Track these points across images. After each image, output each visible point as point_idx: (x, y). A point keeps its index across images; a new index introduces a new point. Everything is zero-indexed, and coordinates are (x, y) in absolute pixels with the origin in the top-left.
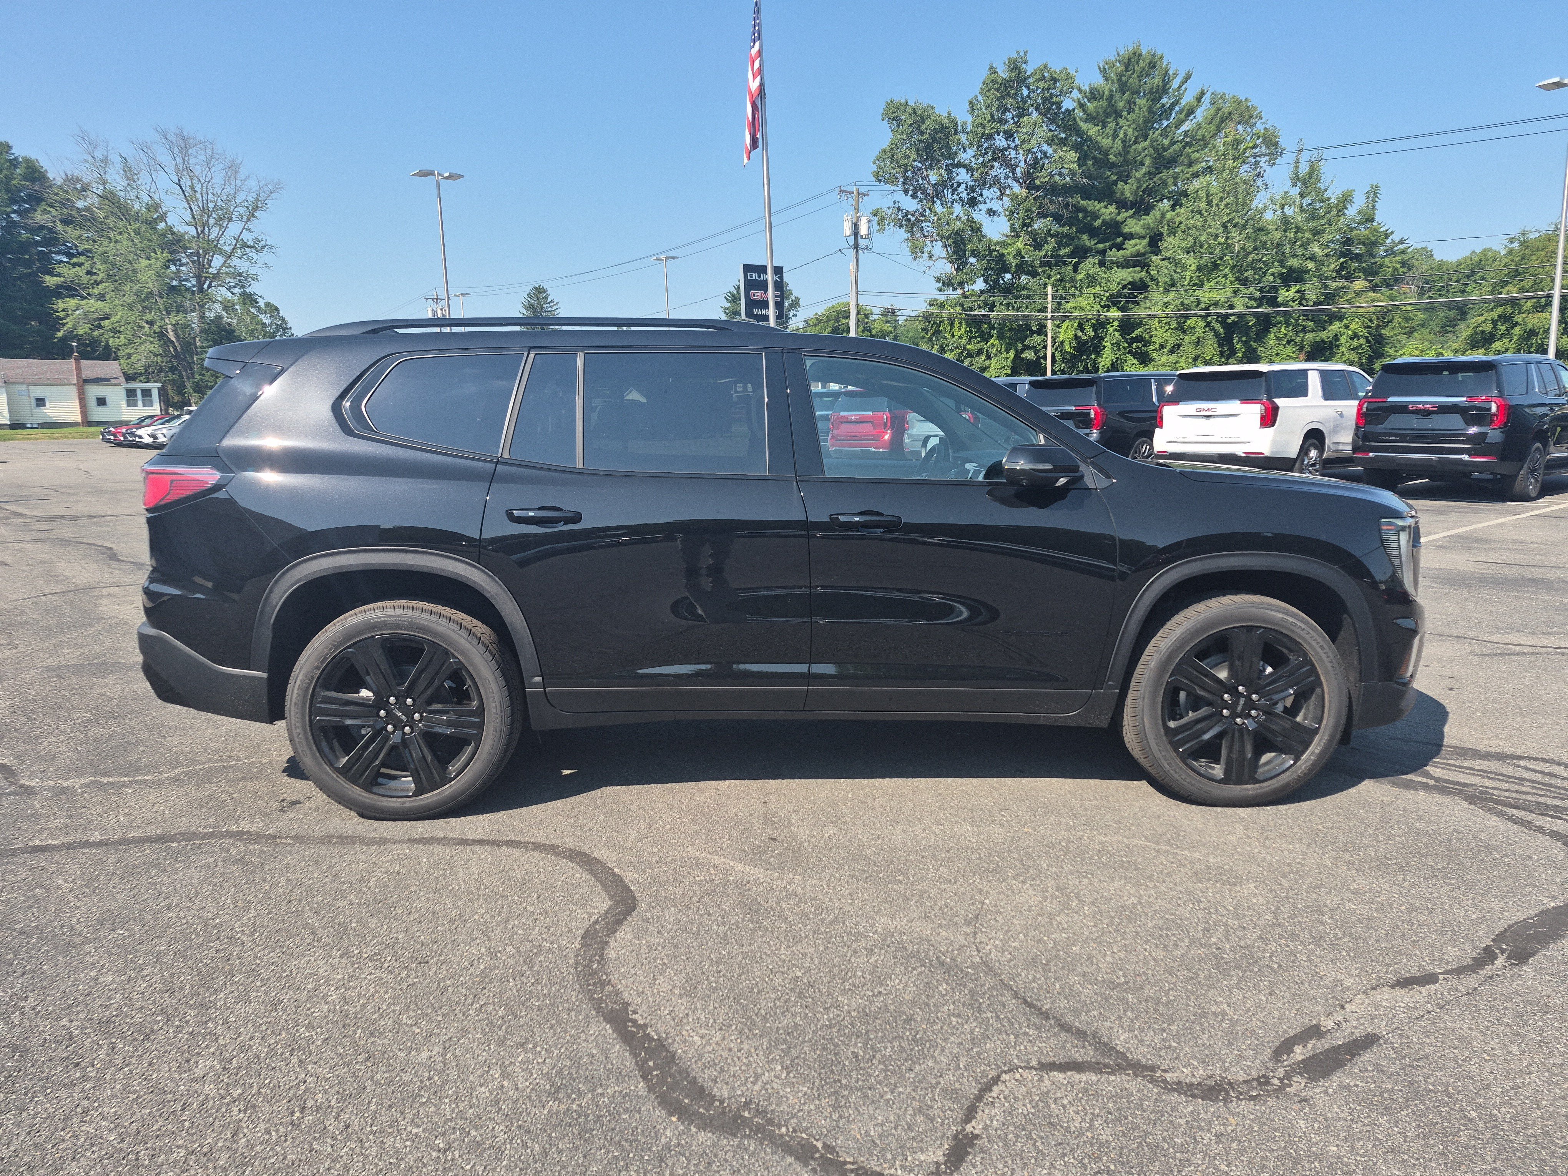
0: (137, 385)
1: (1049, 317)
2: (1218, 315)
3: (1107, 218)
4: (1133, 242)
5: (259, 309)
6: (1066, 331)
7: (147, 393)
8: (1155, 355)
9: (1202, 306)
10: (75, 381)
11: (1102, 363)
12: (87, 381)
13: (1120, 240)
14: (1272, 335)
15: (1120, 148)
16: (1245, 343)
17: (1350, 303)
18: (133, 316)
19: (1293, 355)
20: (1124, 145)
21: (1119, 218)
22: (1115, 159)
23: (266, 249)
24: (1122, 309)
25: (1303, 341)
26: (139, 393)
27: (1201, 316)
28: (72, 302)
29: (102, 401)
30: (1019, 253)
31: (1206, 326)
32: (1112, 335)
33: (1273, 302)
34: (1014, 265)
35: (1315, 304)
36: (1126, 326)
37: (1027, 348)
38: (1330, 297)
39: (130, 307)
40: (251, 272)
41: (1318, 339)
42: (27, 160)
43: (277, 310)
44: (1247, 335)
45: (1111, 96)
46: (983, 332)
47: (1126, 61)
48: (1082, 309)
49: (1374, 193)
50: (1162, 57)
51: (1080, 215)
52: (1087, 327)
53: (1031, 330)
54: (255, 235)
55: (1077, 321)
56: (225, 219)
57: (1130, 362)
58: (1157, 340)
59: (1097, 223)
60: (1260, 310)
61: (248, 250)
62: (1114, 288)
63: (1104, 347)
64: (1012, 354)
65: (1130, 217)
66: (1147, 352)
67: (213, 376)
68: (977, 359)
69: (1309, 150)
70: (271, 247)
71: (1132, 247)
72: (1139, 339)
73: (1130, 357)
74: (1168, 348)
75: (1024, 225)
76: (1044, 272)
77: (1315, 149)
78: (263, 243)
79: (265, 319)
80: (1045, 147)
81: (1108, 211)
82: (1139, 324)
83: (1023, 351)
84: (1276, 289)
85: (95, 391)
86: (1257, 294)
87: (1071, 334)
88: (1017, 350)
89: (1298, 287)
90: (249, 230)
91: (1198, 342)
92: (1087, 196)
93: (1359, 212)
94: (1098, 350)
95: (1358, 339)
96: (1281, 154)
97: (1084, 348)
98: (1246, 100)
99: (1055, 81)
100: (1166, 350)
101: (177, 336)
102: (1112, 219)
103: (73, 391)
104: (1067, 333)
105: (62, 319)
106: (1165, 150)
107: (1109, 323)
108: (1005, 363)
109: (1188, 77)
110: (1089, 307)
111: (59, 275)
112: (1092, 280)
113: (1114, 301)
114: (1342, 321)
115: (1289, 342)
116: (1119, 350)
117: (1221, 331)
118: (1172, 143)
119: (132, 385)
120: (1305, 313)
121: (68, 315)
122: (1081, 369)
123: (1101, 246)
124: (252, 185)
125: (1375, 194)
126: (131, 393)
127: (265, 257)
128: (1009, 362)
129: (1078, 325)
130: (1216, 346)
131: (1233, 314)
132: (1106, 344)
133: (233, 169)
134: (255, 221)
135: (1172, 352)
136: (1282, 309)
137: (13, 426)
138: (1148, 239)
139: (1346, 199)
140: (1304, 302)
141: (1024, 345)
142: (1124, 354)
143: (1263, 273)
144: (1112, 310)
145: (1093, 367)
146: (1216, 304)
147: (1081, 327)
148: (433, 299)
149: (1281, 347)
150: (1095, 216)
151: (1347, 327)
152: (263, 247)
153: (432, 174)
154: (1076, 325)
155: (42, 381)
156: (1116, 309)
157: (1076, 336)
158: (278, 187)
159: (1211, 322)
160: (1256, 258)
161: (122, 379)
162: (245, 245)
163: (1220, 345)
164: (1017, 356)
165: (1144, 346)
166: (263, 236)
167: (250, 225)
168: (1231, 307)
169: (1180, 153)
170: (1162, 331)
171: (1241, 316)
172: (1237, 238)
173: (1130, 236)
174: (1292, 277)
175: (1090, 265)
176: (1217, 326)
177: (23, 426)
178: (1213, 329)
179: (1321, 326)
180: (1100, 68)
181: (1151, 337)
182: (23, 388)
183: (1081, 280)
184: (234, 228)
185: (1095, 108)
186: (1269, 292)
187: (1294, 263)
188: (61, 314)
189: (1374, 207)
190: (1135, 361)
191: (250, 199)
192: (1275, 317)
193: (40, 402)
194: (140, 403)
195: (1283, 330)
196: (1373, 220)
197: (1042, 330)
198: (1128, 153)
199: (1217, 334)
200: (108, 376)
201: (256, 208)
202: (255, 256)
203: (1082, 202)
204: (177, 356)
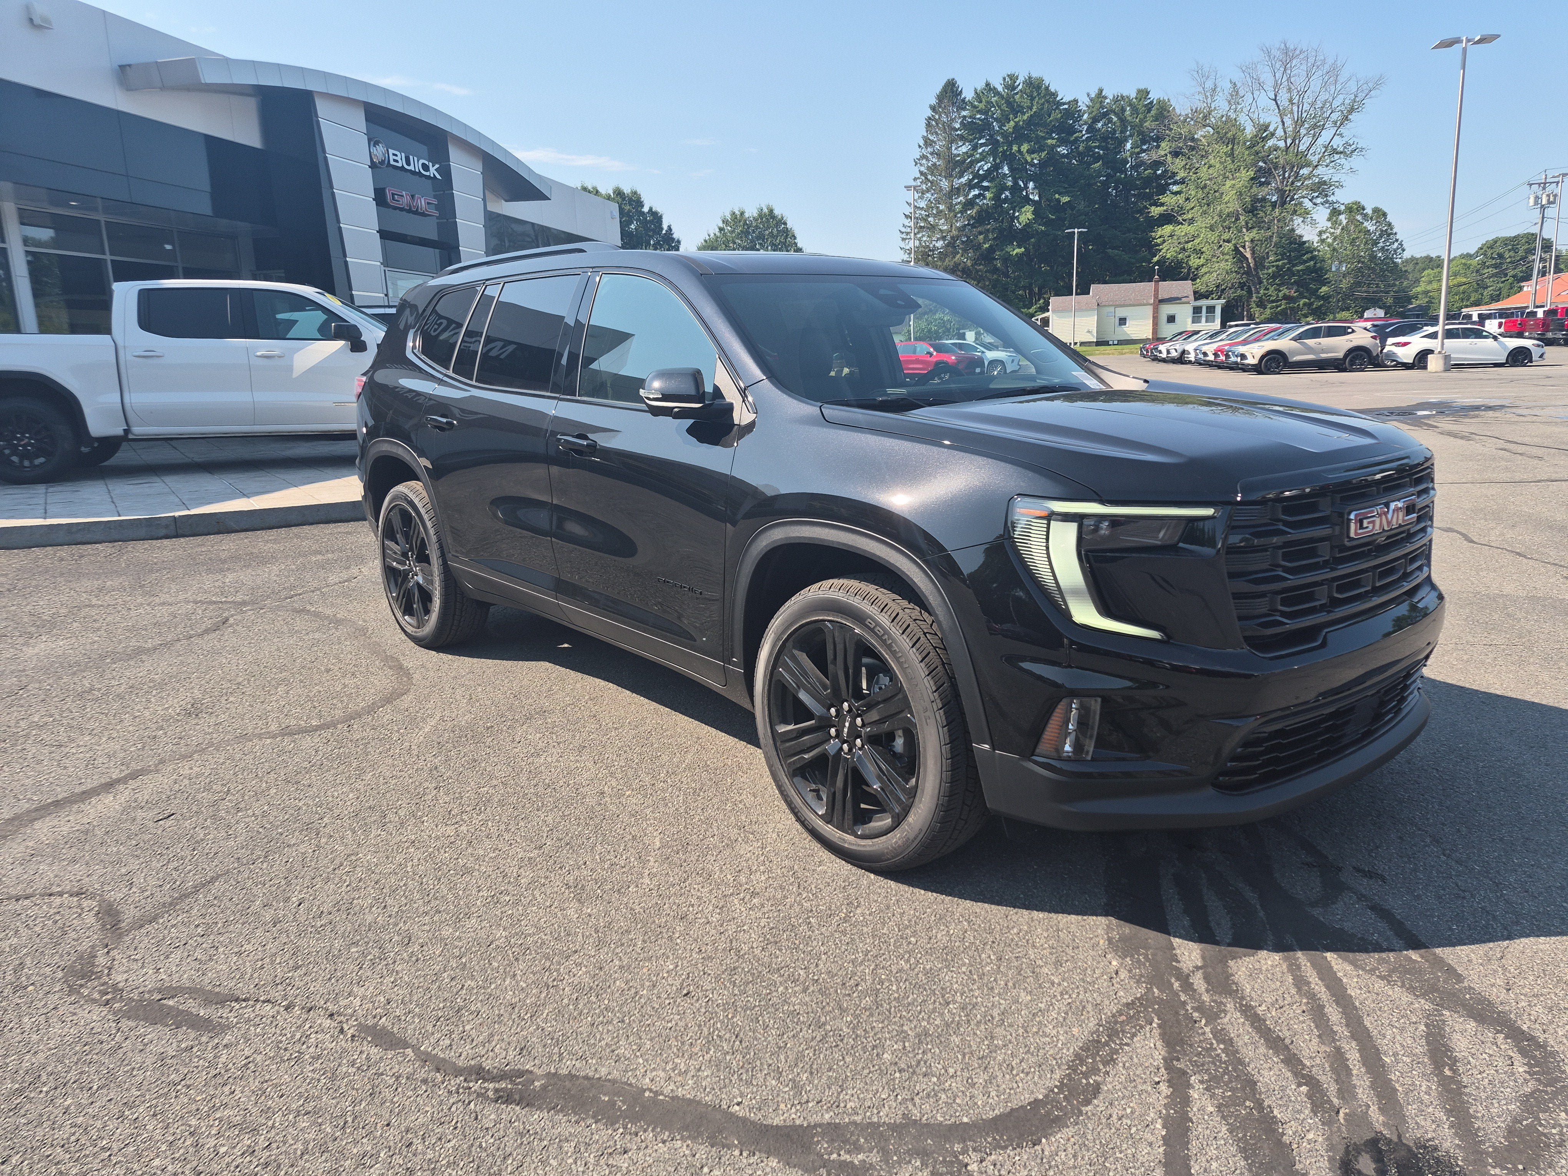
0: (1204, 303)
5: (1365, 216)
7: (1211, 309)
10: (1152, 301)
12: (1162, 301)
18: (1213, 237)
23: (1356, 153)
26: (1204, 310)
28: (1168, 229)
29: (1171, 319)
39: (1212, 228)
40: (1334, 179)
42: (1159, 101)
43: (1385, 215)
54: (1345, 139)
56: (1317, 128)
61: (1336, 156)
67: (1276, 290)
70: (1362, 149)
78: (1353, 146)
79: (1370, 226)
85: (1167, 310)
90: (1341, 135)
101: (1253, 252)
103: (1149, 310)
105: (1159, 245)
111: (1162, 205)
119: (1199, 303)
121: (1164, 241)
124: (1352, 87)
126: (1197, 310)
127: (1355, 161)
133: (1334, 73)
134: (1350, 125)
137: (1098, 343)
148: (1539, 184)
152: (1353, 152)
153: (1458, 41)
155: (1128, 302)
158: (1378, 83)
161: (1192, 297)
162: (1335, 151)
166: (1354, 139)
167: (1342, 130)
177: (1106, 343)
182: (1112, 309)
184: (1326, 136)
188: (1159, 241)
191: (1347, 102)
193: (1123, 321)
194: (1204, 319)
200: (1180, 296)
201: (1352, 110)
202: (1343, 161)
204: (1248, 273)
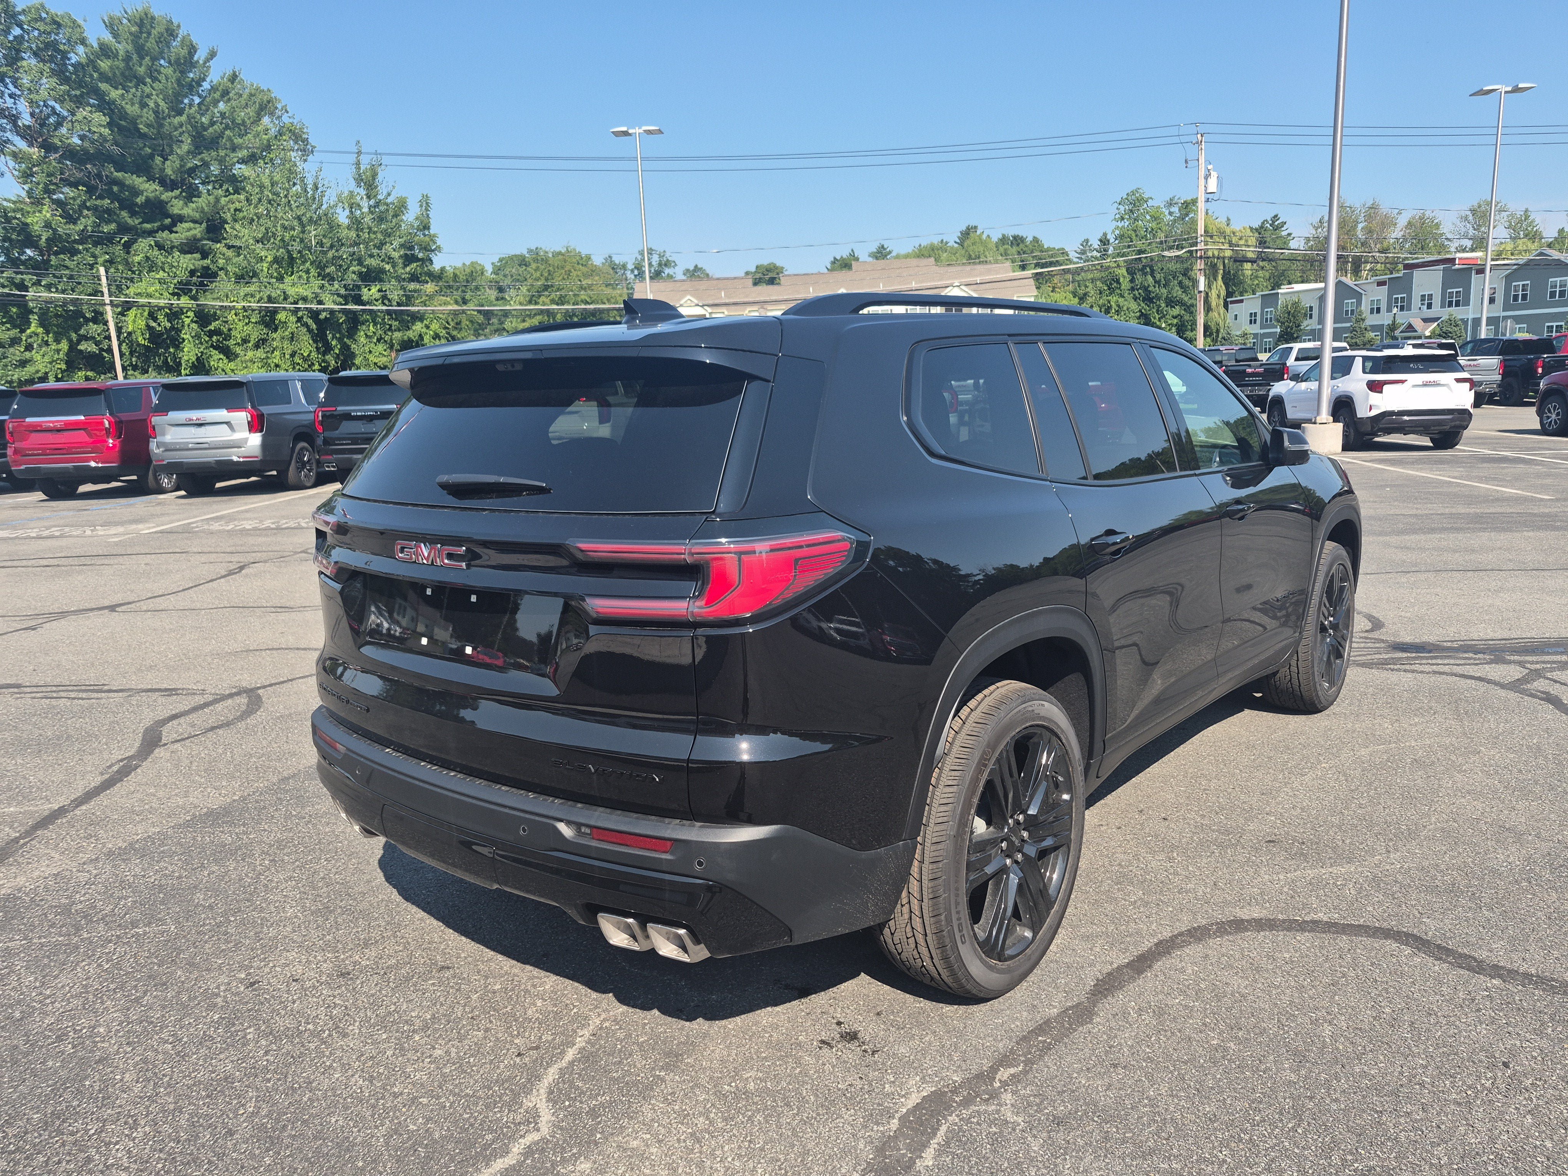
1: (107, 301)
2: (310, 310)
3: (151, 195)
4: (186, 225)
6: (134, 321)
8: (238, 350)
9: (291, 300)
11: (186, 358)
13: (168, 221)
14: (362, 333)
15: (151, 118)
16: (340, 340)
17: (425, 305)
19: (385, 353)
20: (157, 117)
21: (164, 197)
22: (146, 130)
24: (194, 298)
25: (391, 339)
27: (290, 311)
30: (48, 225)
31: (297, 322)
32: (189, 329)
33: (358, 300)
34: (44, 238)
35: (399, 305)
36: (203, 318)
37: (86, 338)
38: (409, 299)
41: (406, 338)
44: (340, 332)
45: (128, 58)
46: (11, 317)
47: (138, 21)
48: (150, 296)
49: (425, 204)
50: (179, 26)
51: (115, 189)
52: (161, 317)
53: (84, 317)
55: (147, 309)
57: (216, 357)
58: (237, 335)
59: (140, 200)
60: (347, 307)
62: (183, 275)
63: (184, 340)
64: (64, 346)
65: (176, 198)
66: (228, 347)
68: (11, 350)
69: (368, 153)
71: (185, 232)
72: (217, 332)
73: (214, 352)
74: (252, 343)
75: (47, 191)
76: (87, 250)
77: (376, 154)
80: (51, 103)
81: (149, 189)
82: (215, 317)
83: (79, 342)
84: (359, 288)
86: (343, 291)
87: (142, 323)
88: (70, 341)
89: (378, 287)
91: (292, 338)
92: (120, 167)
93: (417, 219)
94: (177, 343)
95: (440, 340)
96: (312, 152)
97: (160, 341)
98: (269, 90)
99: (59, 25)
100: (250, 345)
102: (156, 198)
104: (135, 322)
106: (206, 129)
107: (183, 314)
108: (56, 356)
109: (212, 55)
110: (157, 295)
112: (151, 266)
113: (182, 289)
114: (422, 322)
115: (379, 340)
116: (201, 343)
117: (314, 326)
118: (212, 123)
120: (389, 312)
122: (160, 363)
123: (148, 226)
125: (427, 203)
128: (61, 355)
129: (149, 315)
130: (311, 342)
131: (324, 310)
132: (185, 336)
135: (257, 346)
136: (367, 307)
138: (204, 225)
139: (402, 206)
140: (386, 302)
141: (79, 335)
142: (207, 348)
143: (344, 270)
144: (182, 298)
145: (175, 361)
146: (305, 299)
147: (152, 316)
149: (372, 345)
150: (136, 192)
151: (427, 327)
154: (146, 314)
156: (187, 298)
157: (148, 326)
159: (302, 317)
160: (336, 254)
163: (315, 341)
164: (73, 347)
165: (225, 339)
168: (320, 302)
169: (221, 135)
170: (241, 324)
171: (332, 312)
172: (313, 232)
173: (181, 219)
174: (371, 276)
175: (143, 245)
176: (310, 322)
178: (306, 325)
179: (406, 326)
180: (104, 22)
181: (230, 330)
183: (139, 263)
185: (111, 67)
186: (353, 290)
187: (373, 262)
189: (428, 215)
190: (221, 356)
192: (362, 316)
195: (371, 328)
196: (429, 228)
197: (98, 318)
198: (161, 126)
199: (310, 331)
203: (116, 174)
